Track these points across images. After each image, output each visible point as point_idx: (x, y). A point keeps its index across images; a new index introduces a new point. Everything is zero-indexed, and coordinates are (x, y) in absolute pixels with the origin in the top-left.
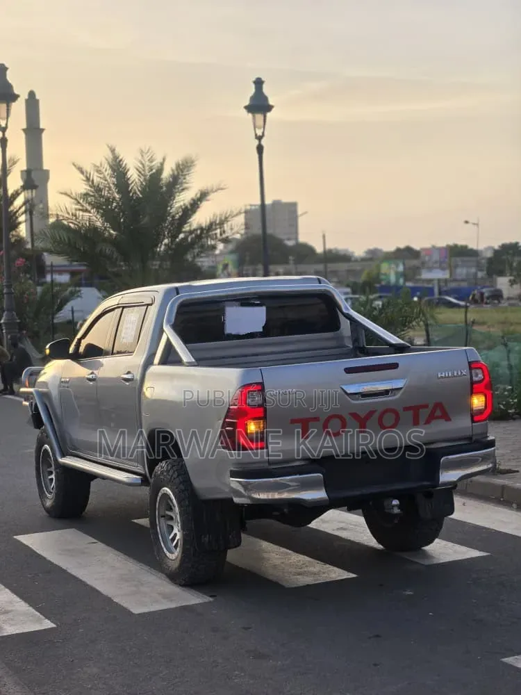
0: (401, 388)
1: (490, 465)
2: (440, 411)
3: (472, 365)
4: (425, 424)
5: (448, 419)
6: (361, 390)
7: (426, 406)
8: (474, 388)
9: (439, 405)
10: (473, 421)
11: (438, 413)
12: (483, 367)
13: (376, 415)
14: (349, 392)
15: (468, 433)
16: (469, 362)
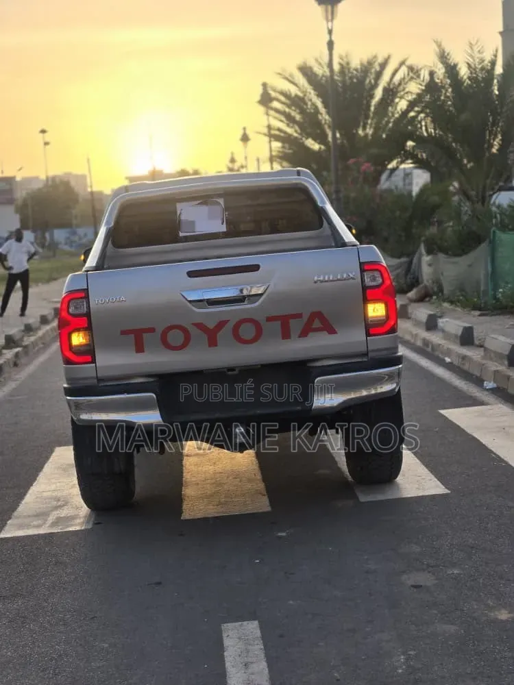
0: (261, 295)
1: (394, 386)
2: (320, 321)
3: (364, 267)
4: (300, 337)
5: (332, 331)
6: (206, 297)
7: (299, 316)
8: (368, 295)
9: (318, 315)
10: (368, 334)
11: (317, 324)
12: (383, 270)
13: (230, 326)
14: (189, 299)
15: (363, 349)
16: (361, 264)
